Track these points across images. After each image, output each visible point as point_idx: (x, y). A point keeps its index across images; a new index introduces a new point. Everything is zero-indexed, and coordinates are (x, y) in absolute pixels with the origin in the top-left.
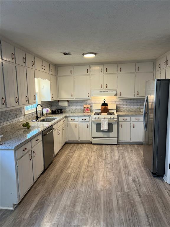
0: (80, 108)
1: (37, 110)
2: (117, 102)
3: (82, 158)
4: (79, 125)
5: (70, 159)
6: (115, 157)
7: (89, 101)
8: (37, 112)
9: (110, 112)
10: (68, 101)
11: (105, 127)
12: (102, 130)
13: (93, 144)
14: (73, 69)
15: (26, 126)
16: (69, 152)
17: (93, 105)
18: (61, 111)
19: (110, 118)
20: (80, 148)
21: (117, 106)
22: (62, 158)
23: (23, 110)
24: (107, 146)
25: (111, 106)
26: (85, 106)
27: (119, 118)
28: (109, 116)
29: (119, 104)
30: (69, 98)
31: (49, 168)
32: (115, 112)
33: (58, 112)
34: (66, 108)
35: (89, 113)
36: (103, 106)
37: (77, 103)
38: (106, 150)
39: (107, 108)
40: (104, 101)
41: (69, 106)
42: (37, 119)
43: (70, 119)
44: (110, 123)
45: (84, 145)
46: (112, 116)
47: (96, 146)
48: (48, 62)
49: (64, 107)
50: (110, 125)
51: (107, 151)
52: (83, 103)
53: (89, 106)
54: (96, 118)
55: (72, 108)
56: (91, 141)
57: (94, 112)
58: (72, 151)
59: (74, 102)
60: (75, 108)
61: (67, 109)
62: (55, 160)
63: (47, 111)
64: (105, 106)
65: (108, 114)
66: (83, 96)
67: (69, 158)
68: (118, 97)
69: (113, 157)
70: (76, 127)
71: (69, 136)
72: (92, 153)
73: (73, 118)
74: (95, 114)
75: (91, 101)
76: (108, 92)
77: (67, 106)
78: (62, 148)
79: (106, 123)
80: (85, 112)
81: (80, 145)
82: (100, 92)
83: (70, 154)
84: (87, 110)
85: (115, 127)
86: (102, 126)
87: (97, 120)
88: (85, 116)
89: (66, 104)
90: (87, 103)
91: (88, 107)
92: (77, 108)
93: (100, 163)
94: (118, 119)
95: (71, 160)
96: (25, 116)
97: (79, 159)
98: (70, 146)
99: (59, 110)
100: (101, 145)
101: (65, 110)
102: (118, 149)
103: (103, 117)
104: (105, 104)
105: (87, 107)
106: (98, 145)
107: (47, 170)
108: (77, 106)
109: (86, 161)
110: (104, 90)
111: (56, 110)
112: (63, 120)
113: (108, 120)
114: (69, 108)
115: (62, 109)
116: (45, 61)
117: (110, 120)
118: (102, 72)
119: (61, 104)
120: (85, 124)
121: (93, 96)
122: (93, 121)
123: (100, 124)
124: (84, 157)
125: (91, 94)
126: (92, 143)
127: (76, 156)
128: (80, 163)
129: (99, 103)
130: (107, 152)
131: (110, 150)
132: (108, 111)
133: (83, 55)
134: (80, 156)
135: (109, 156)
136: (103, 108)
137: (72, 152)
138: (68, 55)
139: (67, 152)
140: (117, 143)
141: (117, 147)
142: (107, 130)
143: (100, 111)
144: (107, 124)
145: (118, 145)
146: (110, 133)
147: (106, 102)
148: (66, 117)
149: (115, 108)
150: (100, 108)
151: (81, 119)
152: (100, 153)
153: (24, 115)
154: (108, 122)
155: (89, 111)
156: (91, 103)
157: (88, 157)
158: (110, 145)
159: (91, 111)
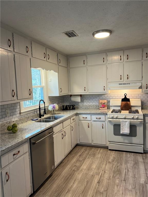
0: (94, 103)
1: (40, 106)
2: (143, 97)
3: (91, 173)
4: (92, 125)
5: (76, 172)
6: (140, 177)
7: (106, 96)
8: (40, 108)
9: (133, 109)
10: (81, 96)
11: (125, 130)
12: (121, 133)
13: (110, 150)
14: (87, 58)
15: (11, 130)
16: (77, 161)
17: (111, 101)
18: (73, 107)
19: (133, 117)
20: (93, 154)
21: (142, 102)
22: (66, 170)
23: (18, 107)
24: (129, 155)
25: (135, 102)
26: (101, 101)
27: (146, 118)
28: (131, 116)
29: (145, 99)
30: (82, 92)
31: (43, 187)
32: (140, 110)
33: (70, 108)
34: (79, 103)
35: (105, 110)
36: (124, 102)
37: (92, 98)
38: (126, 162)
39: (129, 104)
40: (125, 96)
41: (82, 101)
42: (40, 117)
43: (81, 116)
44: (132, 124)
45: (99, 150)
46: (136, 116)
47: (113, 153)
48: (56, 51)
49: (77, 102)
50: (133, 127)
51: (129, 165)
52: (99, 98)
53: (106, 101)
54: (113, 117)
55: (86, 103)
56: (107, 145)
57: (112, 109)
58: (81, 159)
59: (89, 96)
60: (89, 103)
61: (81, 105)
62: (56, 172)
63: (54, 107)
64: (125, 102)
65: (130, 112)
66: (99, 90)
67: (74, 170)
68: (144, 90)
69: (137, 176)
70: (89, 127)
71: (81, 137)
72: (106, 164)
73: (85, 116)
74: (112, 112)
75: (108, 96)
76: (129, 84)
77: (80, 101)
78: (70, 153)
79: (127, 125)
80: (100, 108)
81: (93, 149)
82: (120, 84)
83: (78, 164)
84: (104, 106)
85: (140, 130)
86: (121, 128)
87: (114, 120)
88: (99, 114)
89: (78, 99)
90: (104, 98)
91: (105, 103)
92: (92, 103)
93: (116, 187)
94: (144, 119)
95: (77, 174)
96: (22, 114)
97: (86, 174)
98: (81, 150)
99: (71, 105)
100: (120, 152)
101: (78, 105)
102: (144, 163)
103: (124, 117)
104: (126, 100)
105: (103, 102)
106: (117, 152)
107: (39, 191)
108: (92, 101)
109: (96, 180)
110: (124, 82)
111: (68, 106)
112: (72, 119)
113: (129, 120)
114: (82, 103)
115: (74, 105)
116: (50, 49)
117: (132, 120)
118: (122, 60)
119: (73, 99)
120: (100, 124)
121: (110, 89)
122: (109, 120)
123: (119, 125)
124: (95, 171)
125: (108, 88)
126: (109, 148)
127: (85, 167)
128: (88, 182)
129: (118, 98)
130: (129, 167)
131: (133, 162)
132: (130, 108)
133: (93, 34)
134: (89, 169)
135: (131, 174)
136: (124, 104)
137: (81, 161)
138: (74, 37)
139: (74, 160)
140: (142, 152)
141: (143, 159)
142: (129, 134)
143: (119, 108)
144: (129, 125)
145: (144, 155)
146: (133, 137)
147: (127, 97)
148: (77, 114)
149: (140, 104)
150: (120, 104)
151: (94, 117)
152: (118, 166)
153: (20, 113)
154: (130, 123)
155: (106, 108)
156: (108, 98)
157: (100, 173)
158: (132, 153)
159: (109, 108)
